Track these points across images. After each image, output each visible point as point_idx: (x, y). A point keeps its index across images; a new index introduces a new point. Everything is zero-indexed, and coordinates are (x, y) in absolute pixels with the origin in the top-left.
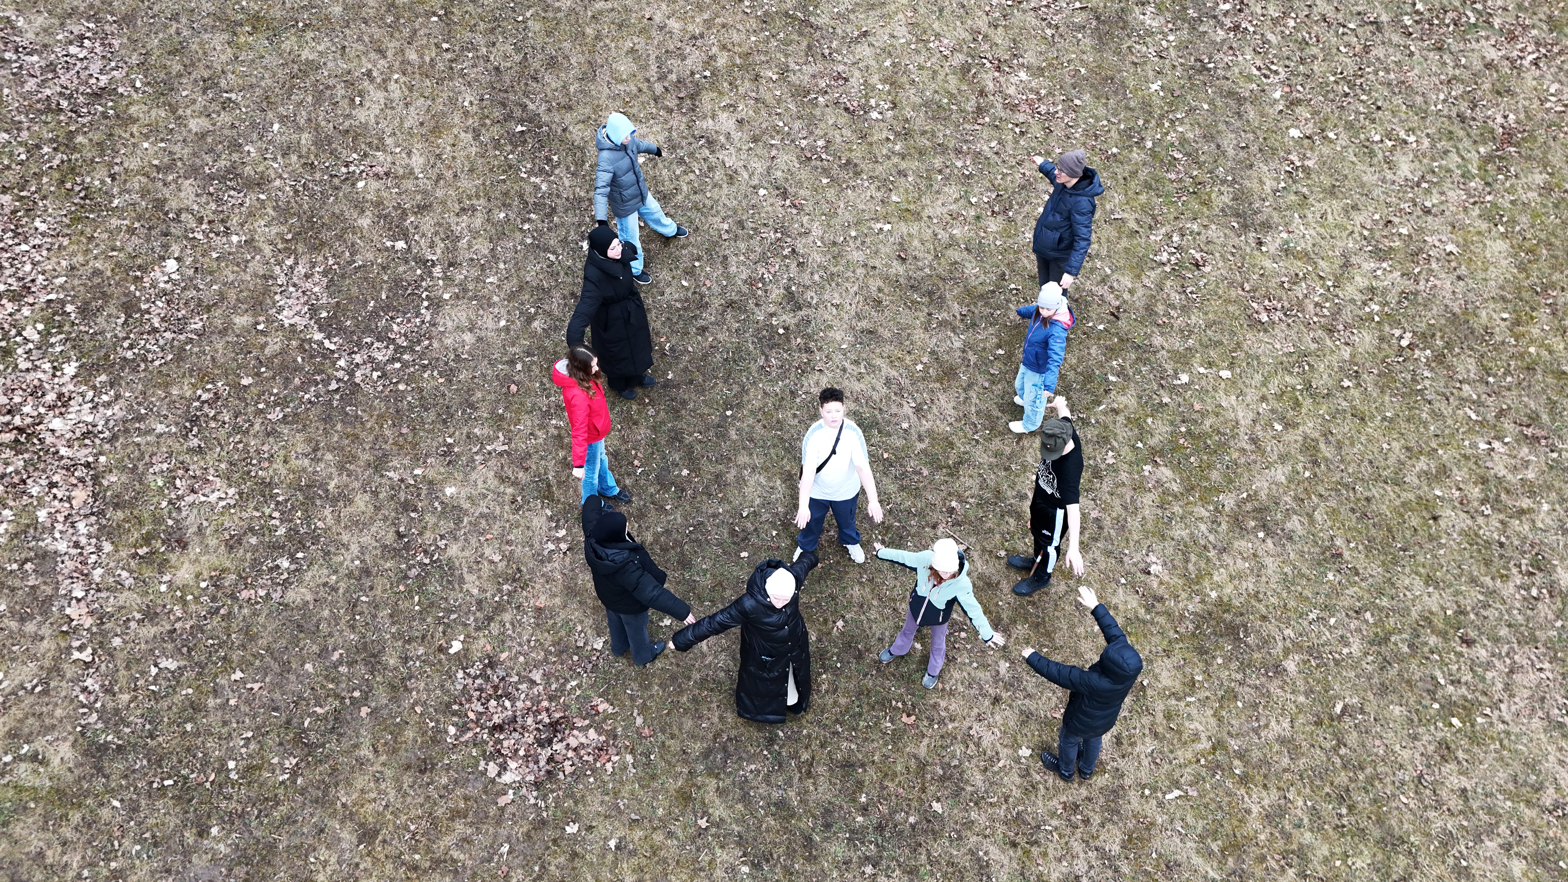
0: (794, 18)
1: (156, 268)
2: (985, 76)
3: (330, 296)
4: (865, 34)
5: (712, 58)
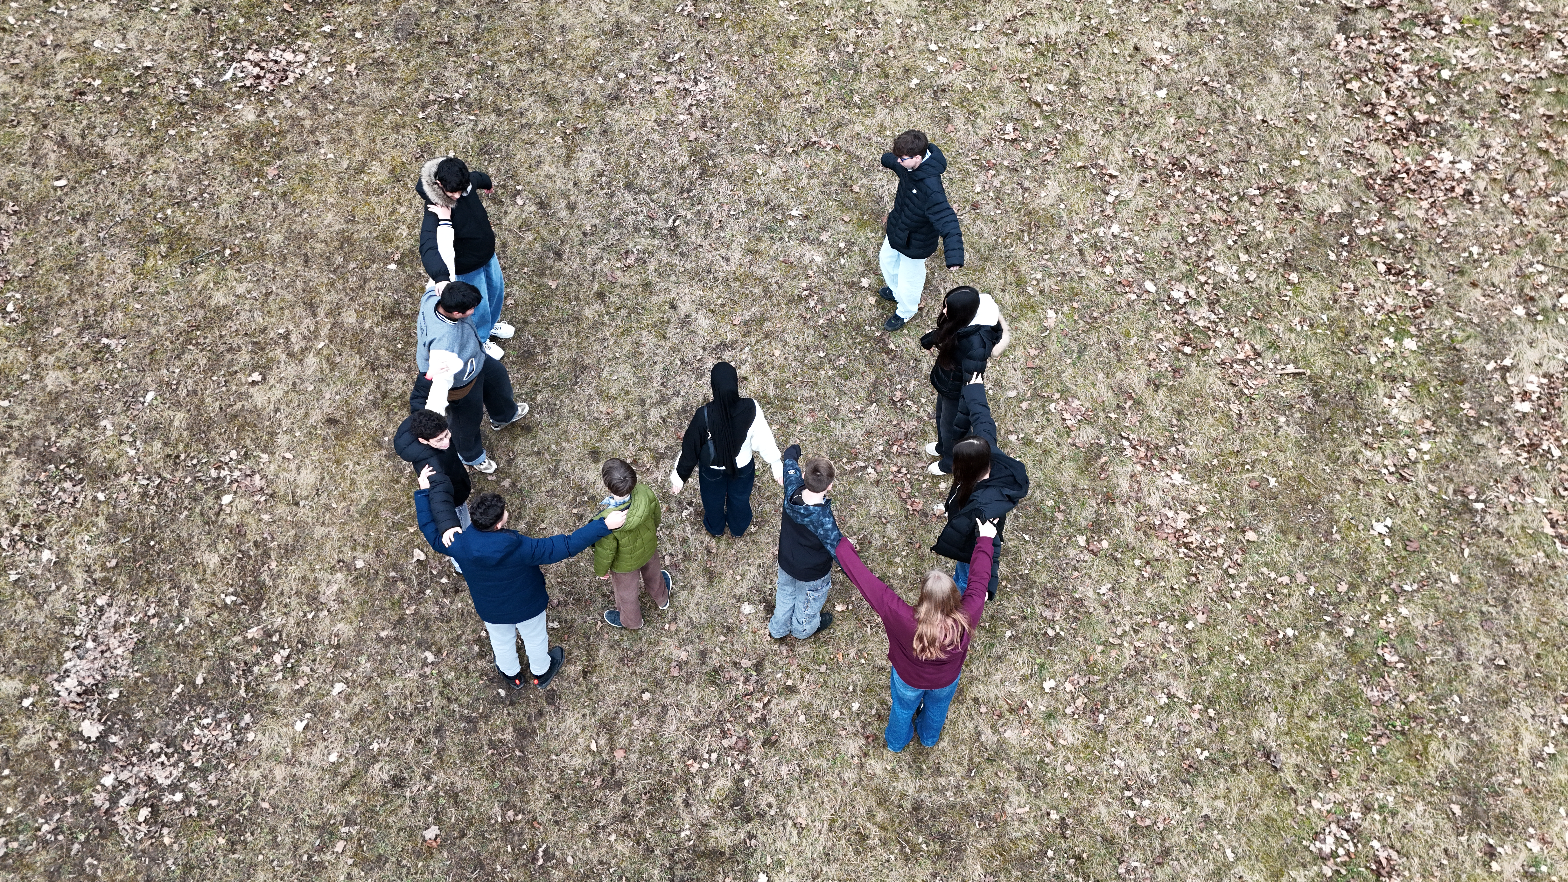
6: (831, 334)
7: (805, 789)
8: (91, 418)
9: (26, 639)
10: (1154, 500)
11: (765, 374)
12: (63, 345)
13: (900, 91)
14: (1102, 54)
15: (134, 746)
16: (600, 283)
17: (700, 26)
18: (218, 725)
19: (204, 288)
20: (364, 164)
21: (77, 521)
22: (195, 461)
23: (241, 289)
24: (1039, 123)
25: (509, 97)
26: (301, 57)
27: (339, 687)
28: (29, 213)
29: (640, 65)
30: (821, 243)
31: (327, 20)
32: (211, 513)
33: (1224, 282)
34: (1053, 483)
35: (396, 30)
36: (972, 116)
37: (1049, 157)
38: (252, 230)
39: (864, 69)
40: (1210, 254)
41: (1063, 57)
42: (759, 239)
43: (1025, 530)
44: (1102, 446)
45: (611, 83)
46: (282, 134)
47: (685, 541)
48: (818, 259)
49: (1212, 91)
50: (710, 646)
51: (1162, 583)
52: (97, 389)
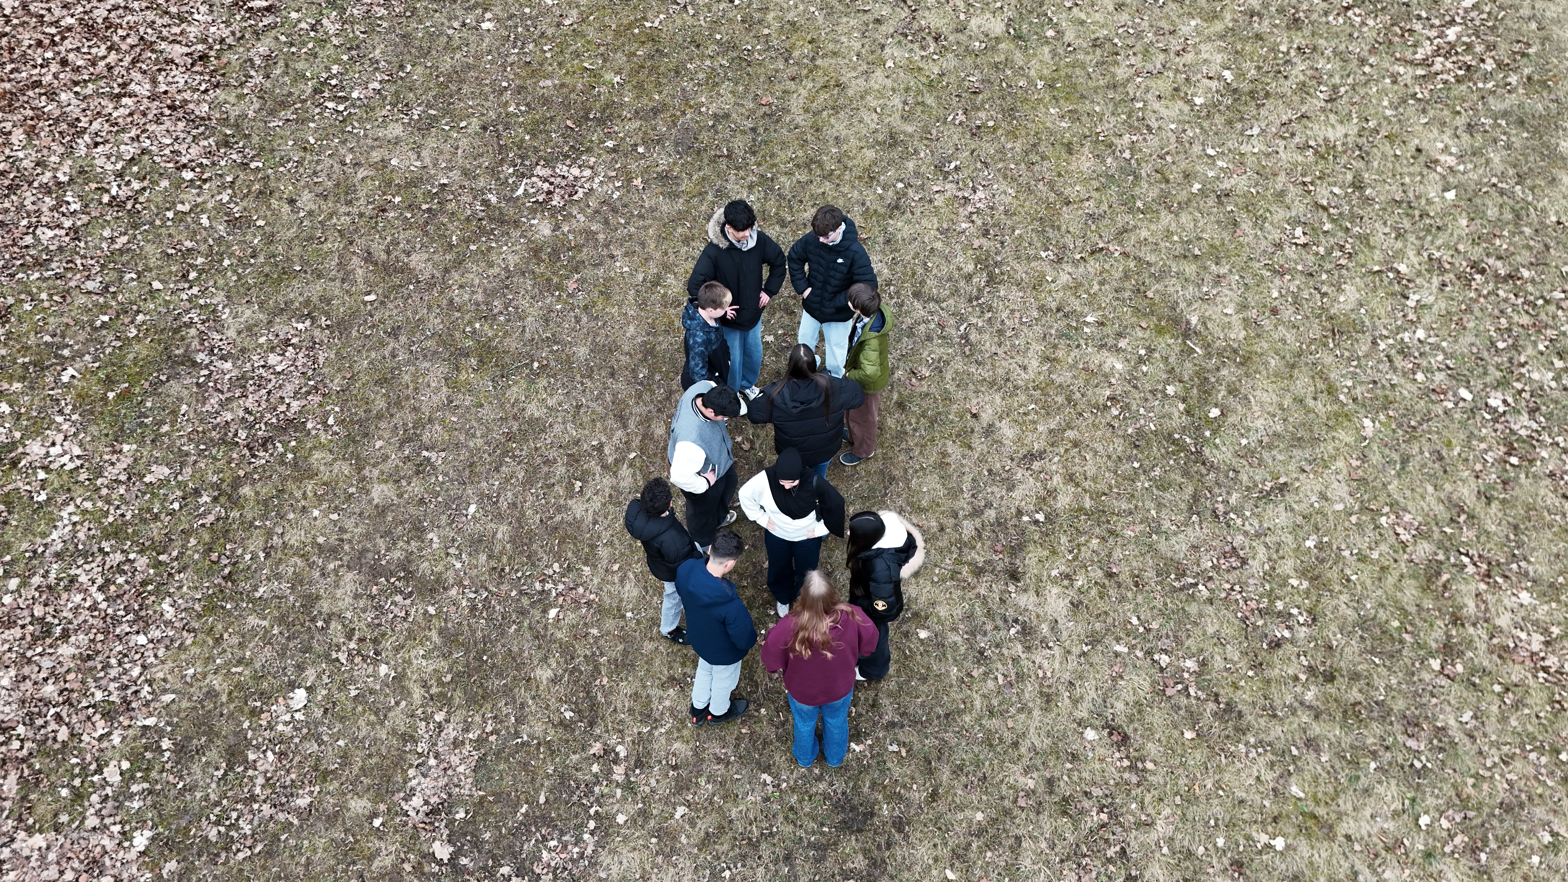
0: (1181, 446)
1: (281, 700)
2: (1463, 587)
3: (476, 783)
4: (1283, 488)
5: (1052, 493)
6: (1142, 443)
8: (418, 531)
9: (370, 756)
10: (1504, 621)
11: (1077, 485)
12: (386, 458)
13: (1183, 196)
14: (1384, 156)
15: (485, 868)
16: (899, 393)
17: (973, 135)
18: (565, 847)
19: (517, 400)
20: (659, 276)
21: (411, 635)
22: (519, 574)
23: (551, 402)
24: (1327, 227)
25: (791, 208)
26: (587, 173)
27: (681, 811)
28: (341, 327)
29: (917, 174)
30: (1119, 350)
31: (609, 136)
32: (540, 627)
33: (1541, 389)
34: (1396, 602)
35: (677, 144)
36: (1259, 221)
37: (1343, 262)
38: (557, 343)
39: (1144, 174)
40: (1523, 359)
41: (1343, 160)
42: (1055, 347)
43: (1373, 652)
44: (1441, 563)
45: (890, 193)
46: (578, 248)
47: (1016, 660)
48: (1119, 366)
49: (1502, 193)
50: (1056, 774)
51: (1526, 711)
52: (422, 502)
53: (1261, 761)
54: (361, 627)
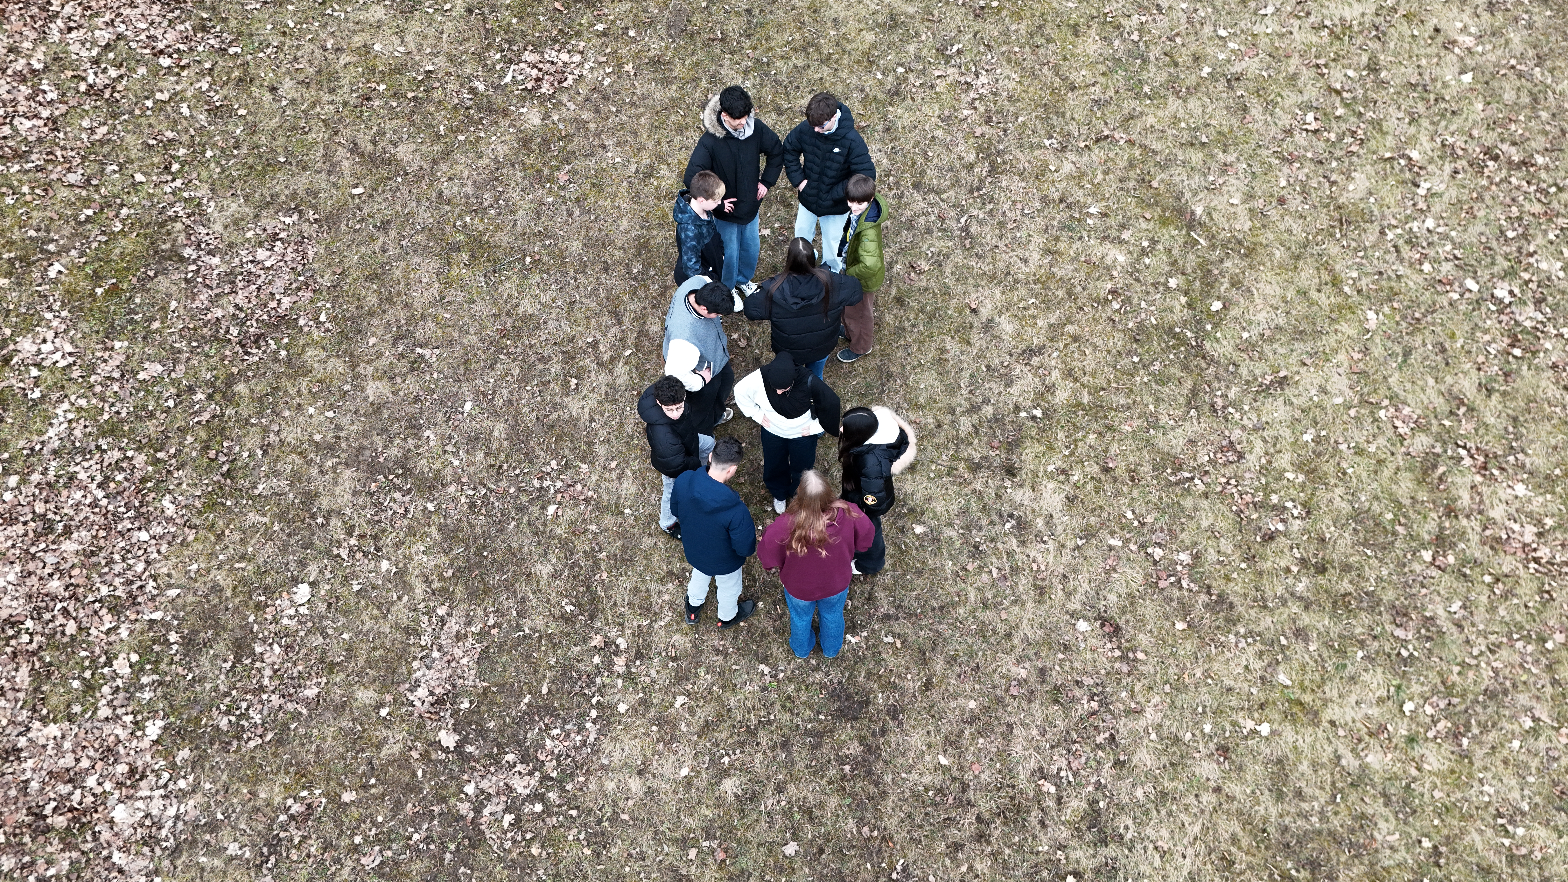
0: (1182, 340)
1: (284, 594)
2: (1459, 480)
3: (480, 675)
4: (1282, 382)
5: (1050, 389)
6: (1143, 337)
7: (1163, 812)
8: (415, 429)
9: (375, 649)
10: (1498, 513)
11: (1076, 380)
12: (380, 355)
13: (1192, 80)
14: (1401, 37)
15: (490, 756)
16: (898, 287)
17: (977, 16)
18: (568, 735)
19: (509, 296)
20: (651, 167)
21: (411, 531)
22: (517, 472)
23: (544, 298)
24: (1340, 112)
25: (787, 94)
26: (577, 58)
27: (680, 700)
28: (329, 221)
29: (918, 58)
30: (1121, 242)
31: (598, 18)
32: (539, 524)
33: (1549, 279)
34: (1391, 495)
35: (669, 27)
36: (1270, 106)
37: (1354, 148)
38: (549, 237)
39: (1152, 58)
40: (1532, 249)
41: (1359, 40)
42: (1057, 239)
43: (1365, 544)
44: (1438, 455)
45: (890, 78)
46: (569, 137)
47: (1010, 554)
48: (1121, 259)
49: (1520, 75)
50: (1049, 664)
51: (1515, 601)
52: (417, 399)
53: (1250, 650)
54: (361, 524)
